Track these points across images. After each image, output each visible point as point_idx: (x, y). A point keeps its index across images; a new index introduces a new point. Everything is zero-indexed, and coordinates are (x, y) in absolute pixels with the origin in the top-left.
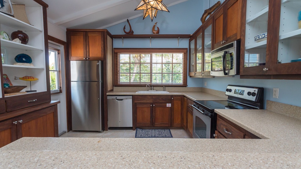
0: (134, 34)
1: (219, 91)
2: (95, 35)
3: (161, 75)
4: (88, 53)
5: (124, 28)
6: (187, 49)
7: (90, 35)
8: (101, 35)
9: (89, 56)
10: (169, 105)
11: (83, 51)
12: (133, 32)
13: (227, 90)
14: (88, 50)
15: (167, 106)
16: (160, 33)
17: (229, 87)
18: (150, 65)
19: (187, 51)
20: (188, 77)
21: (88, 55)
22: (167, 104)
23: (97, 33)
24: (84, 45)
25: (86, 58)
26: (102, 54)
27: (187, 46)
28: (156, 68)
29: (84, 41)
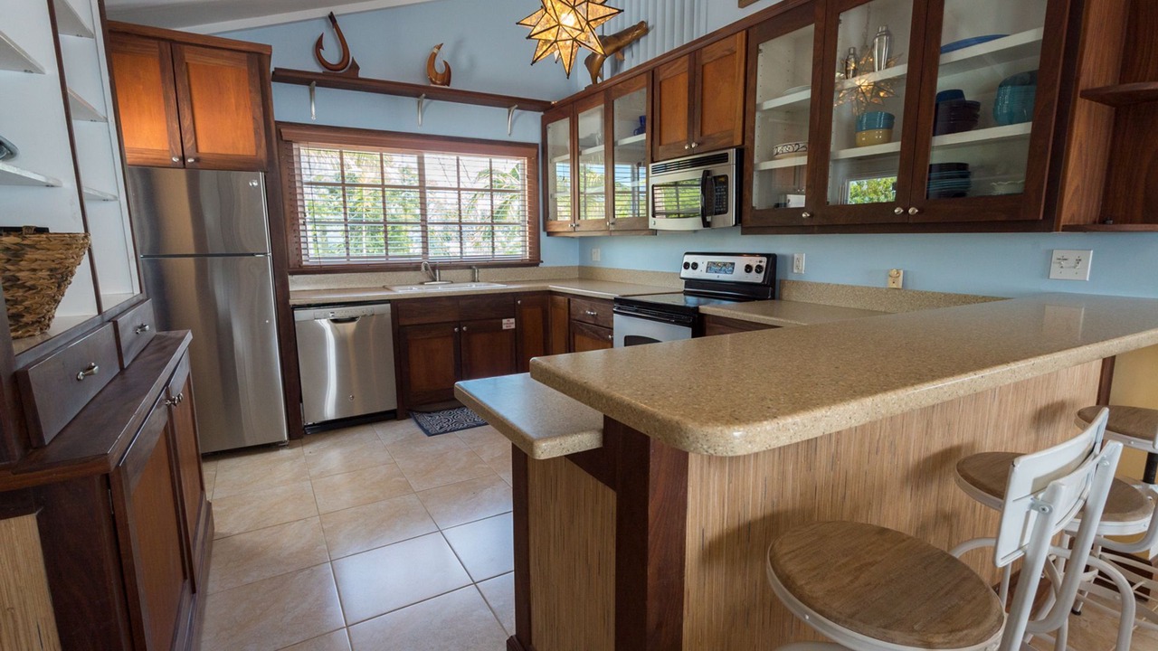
0: (361, 74)
1: (647, 272)
2: (220, 62)
3: (457, 228)
4: (188, 136)
5: (319, 45)
6: (535, 145)
7: (190, 56)
8: (246, 68)
9: (197, 151)
10: (509, 324)
11: (164, 126)
12: (355, 67)
13: (686, 266)
14: (187, 123)
15: (504, 327)
16: (454, 85)
17: (690, 259)
18: (418, 195)
19: (538, 152)
20: (543, 235)
21: (189, 145)
22: (504, 321)
23: (226, 53)
24: (166, 99)
25: (183, 159)
26: (258, 147)
27: (535, 138)
28: (441, 205)
29: (163, 81)
